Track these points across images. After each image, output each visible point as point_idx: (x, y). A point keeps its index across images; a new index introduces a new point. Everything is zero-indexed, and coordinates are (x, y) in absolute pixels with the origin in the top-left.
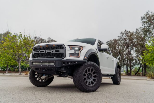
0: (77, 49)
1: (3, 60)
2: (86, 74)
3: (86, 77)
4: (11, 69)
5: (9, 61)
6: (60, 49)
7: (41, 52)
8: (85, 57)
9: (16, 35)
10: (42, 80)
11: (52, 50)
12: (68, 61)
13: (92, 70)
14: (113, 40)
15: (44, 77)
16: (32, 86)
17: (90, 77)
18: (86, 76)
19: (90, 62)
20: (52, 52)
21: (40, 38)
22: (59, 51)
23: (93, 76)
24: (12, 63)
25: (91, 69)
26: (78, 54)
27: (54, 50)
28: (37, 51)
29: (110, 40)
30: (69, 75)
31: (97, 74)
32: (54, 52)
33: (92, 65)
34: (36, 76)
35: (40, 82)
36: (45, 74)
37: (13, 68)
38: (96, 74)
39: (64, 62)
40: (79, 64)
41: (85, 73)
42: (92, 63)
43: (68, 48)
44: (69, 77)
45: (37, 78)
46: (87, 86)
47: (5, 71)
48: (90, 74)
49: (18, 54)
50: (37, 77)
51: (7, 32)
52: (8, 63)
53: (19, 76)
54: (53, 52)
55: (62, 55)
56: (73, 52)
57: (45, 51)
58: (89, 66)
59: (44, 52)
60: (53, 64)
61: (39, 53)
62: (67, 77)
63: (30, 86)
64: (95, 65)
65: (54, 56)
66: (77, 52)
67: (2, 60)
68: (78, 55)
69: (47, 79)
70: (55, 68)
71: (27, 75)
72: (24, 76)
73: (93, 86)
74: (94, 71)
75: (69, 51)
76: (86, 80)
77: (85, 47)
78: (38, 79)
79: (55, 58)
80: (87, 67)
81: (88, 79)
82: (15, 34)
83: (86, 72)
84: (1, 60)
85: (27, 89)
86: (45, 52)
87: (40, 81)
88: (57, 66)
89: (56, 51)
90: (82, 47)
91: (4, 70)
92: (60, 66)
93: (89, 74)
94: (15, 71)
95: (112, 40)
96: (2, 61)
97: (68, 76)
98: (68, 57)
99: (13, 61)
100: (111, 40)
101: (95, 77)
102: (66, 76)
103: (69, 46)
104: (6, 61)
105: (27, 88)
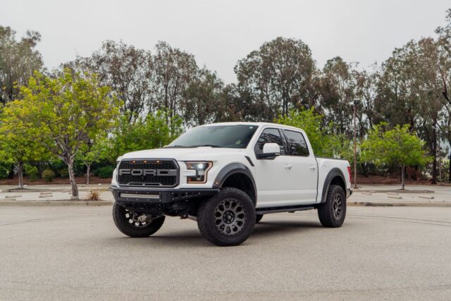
0: (201, 166)
1: (7, 145)
2: (222, 213)
3: (221, 218)
4: (29, 169)
5: (25, 146)
6: (170, 168)
7: (135, 172)
8: (215, 183)
9: (35, 38)
10: (140, 223)
11: (155, 171)
12: (183, 192)
13: (234, 205)
14: (420, 43)
15: (144, 217)
16: (120, 236)
17: (229, 217)
18: (222, 216)
19: (228, 189)
20: (155, 175)
21: (127, 48)
22: (167, 173)
23: (236, 216)
24: (36, 153)
25: (231, 202)
26: (203, 176)
27: (159, 170)
28: (127, 171)
29: (408, 44)
30: (191, 215)
31: (245, 212)
32: (159, 174)
33: (233, 195)
34: (127, 216)
35: (137, 228)
36: (146, 213)
37: (35, 168)
38: (242, 212)
39: (177, 193)
40: (206, 196)
41: (219, 211)
42: (234, 190)
43: (183, 166)
44: (192, 219)
45: (129, 219)
46: (223, 234)
47: (5, 178)
48: (230, 212)
49: (62, 136)
50: (131, 218)
52: (23, 153)
53: (73, 204)
54: (156, 173)
55: (173, 180)
56: (193, 173)
57: (141, 170)
58: (227, 197)
59: (139, 172)
60: (157, 197)
61: (130, 174)
62: (187, 217)
63: (117, 236)
64: (239, 195)
65: (159, 181)
66: (200, 173)
68: (202, 179)
69: (150, 221)
70: (162, 204)
71: (96, 202)
72: (87, 204)
73: (236, 235)
74: (238, 205)
75: (185, 173)
76: (222, 223)
77: (216, 161)
78: (131, 221)
79: (161, 185)
80: (223, 199)
81: (226, 222)
82: (29, 33)
83: (222, 209)
85: (112, 241)
86: (141, 173)
87: (137, 224)
88: (164, 201)
89: (162, 172)
90: (212, 162)
91: (4, 176)
92: (169, 201)
93: (228, 213)
94: (43, 176)
95: (417, 40)
97: (189, 216)
98: (183, 184)
99: (38, 147)
100: (410, 44)
101: (241, 216)
102: (185, 216)
103: (185, 161)
104: (15, 147)
105: (112, 239)
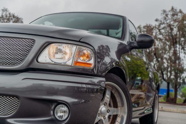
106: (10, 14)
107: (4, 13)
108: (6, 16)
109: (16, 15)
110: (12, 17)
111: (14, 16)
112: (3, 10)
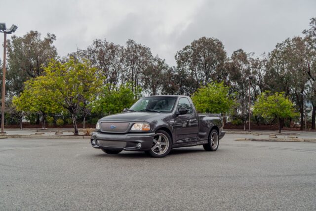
1: (36, 103)
5: (47, 104)
9: (52, 38)
14: (293, 40)
21: (109, 44)
24: (53, 109)
29: (286, 41)
37: (52, 118)
51: (32, 32)
52: (45, 109)
53: (75, 138)
67: (33, 104)
71: (88, 136)
72: (83, 137)
82: (49, 35)
84: (31, 104)
94: (57, 123)
95: (291, 38)
96: (33, 106)
99: (54, 105)
106: (136, 45)
107: (130, 46)
108: (133, 48)
109: (142, 46)
110: (139, 49)
111: (140, 48)
112: (128, 42)
